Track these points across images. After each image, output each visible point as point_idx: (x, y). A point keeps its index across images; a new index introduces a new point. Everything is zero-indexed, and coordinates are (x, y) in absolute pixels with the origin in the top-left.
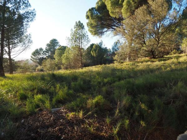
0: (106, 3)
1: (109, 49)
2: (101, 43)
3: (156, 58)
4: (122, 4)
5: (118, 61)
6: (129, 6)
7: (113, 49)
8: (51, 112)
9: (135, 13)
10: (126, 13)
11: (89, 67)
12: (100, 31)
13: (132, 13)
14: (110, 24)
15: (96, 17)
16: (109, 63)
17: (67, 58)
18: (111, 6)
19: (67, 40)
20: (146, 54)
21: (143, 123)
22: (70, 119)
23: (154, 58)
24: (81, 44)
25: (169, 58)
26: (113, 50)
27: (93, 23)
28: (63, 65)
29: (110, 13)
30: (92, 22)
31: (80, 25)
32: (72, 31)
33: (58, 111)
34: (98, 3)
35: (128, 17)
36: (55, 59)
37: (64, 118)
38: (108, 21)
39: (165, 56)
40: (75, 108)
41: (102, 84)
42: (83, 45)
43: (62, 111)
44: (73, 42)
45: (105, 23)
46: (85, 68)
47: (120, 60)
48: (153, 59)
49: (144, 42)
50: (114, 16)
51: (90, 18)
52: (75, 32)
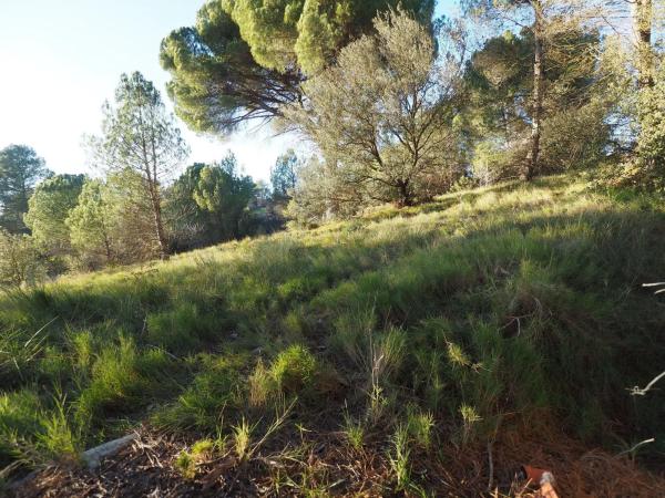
0: (237, 17)
1: (261, 182)
2: (230, 162)
3: (415, 205)
4: (294, 26)
5: (301, 220)
6: (316, 34)
7: (275, 180)
8: (81, 470)
9: (341, 60)
10: (310, 59)
11: (192, 250)
12: (222, 116)
13: (331, 59)
14: (256, 94)
15: (203, 64)
16: (269, 232)
17: (94, 224)
18: (256, 29)
19: (89, 148)
20: (387, 193)
21: (468, 413)
22: (198, 476)
23: (409, 203)
24: (151, 165)
25: (450, 203)
26: (275, 185)
27: (191, 86)
28: (74, 253)
29: (253, 53)
30: (189, 80)
31: (139, 88)
32: (109, 112)
33: (121, 456)
34: (203, 12)
35: (319, 73)
36: (29, 232)
37: (161, 479)
38: (249, 81)
39: (439, 197)
40: (201, 420)
41: (274, 304)
42: (160, 168)
43: (142, 446)
44: (118, 156)
45: (237, 87)
46: (176, 256)
47: (305, 218)
48: (406, 207)
49: (376, 154)
50: (270, 66)
51: (179, 67)
52: (120, 117)
